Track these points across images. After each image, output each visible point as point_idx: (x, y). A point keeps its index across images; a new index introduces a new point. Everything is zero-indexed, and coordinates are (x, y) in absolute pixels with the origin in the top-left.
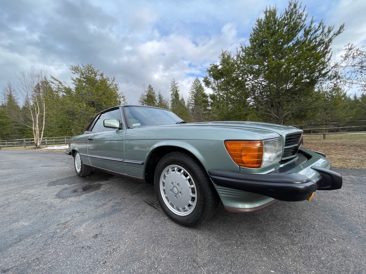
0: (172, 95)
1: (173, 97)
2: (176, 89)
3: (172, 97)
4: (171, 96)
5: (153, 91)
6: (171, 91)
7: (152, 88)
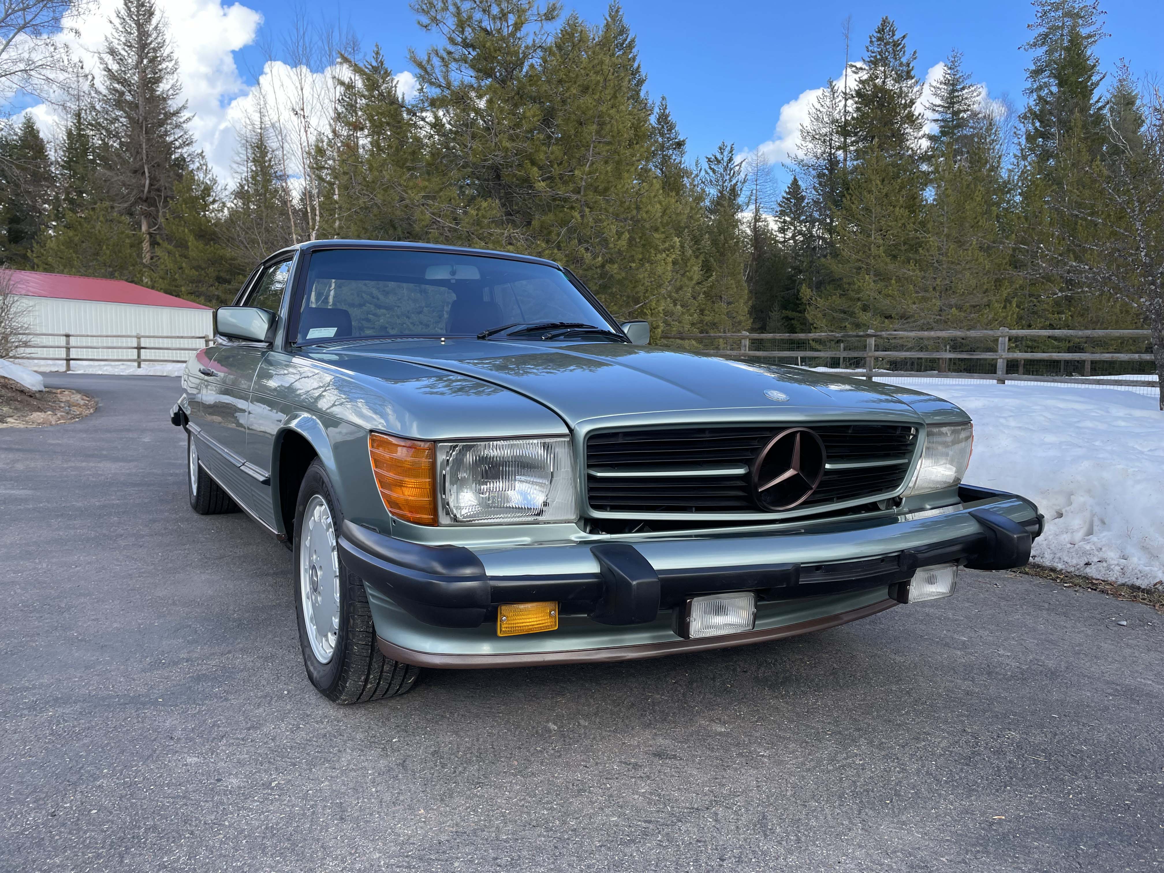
0: (1037, 73)
1: (1047, 85)
2: (1074, 27)
3: (1040, 88)
4: (1028, 85)
5: (904, 60)
6: (1035, 45)
7: (896, 44)
